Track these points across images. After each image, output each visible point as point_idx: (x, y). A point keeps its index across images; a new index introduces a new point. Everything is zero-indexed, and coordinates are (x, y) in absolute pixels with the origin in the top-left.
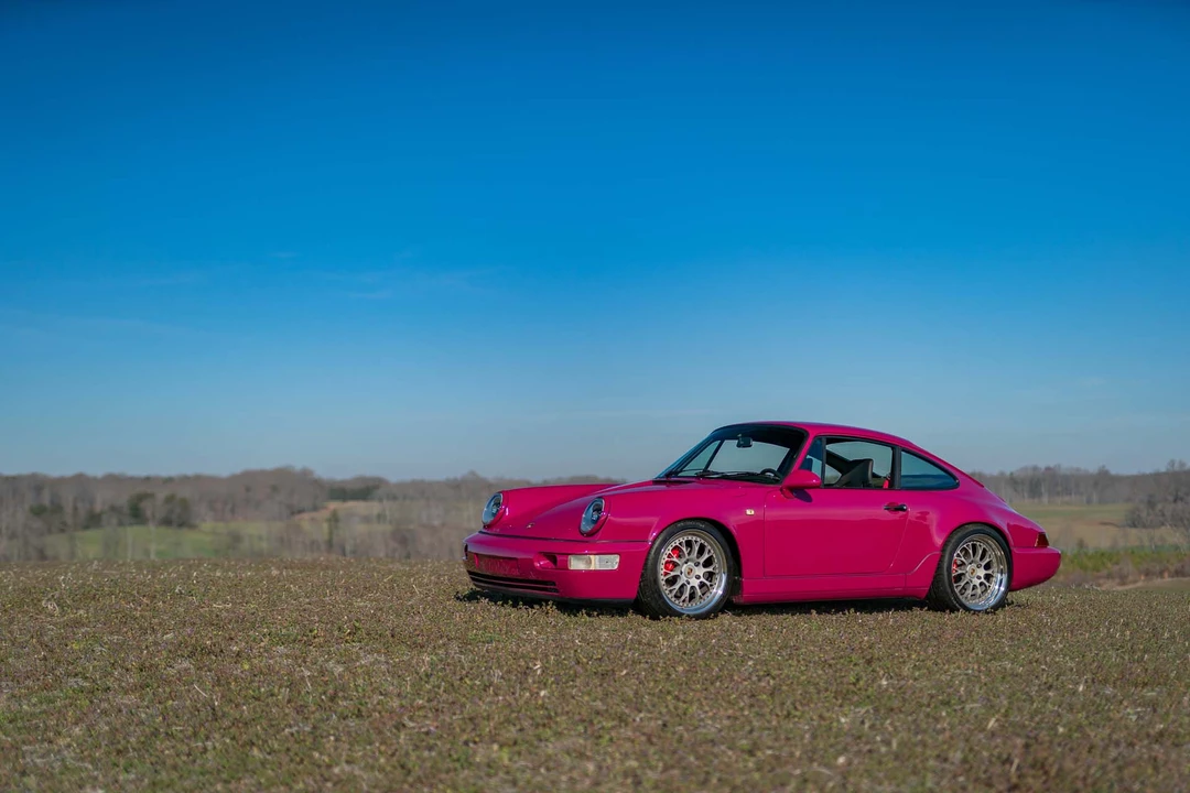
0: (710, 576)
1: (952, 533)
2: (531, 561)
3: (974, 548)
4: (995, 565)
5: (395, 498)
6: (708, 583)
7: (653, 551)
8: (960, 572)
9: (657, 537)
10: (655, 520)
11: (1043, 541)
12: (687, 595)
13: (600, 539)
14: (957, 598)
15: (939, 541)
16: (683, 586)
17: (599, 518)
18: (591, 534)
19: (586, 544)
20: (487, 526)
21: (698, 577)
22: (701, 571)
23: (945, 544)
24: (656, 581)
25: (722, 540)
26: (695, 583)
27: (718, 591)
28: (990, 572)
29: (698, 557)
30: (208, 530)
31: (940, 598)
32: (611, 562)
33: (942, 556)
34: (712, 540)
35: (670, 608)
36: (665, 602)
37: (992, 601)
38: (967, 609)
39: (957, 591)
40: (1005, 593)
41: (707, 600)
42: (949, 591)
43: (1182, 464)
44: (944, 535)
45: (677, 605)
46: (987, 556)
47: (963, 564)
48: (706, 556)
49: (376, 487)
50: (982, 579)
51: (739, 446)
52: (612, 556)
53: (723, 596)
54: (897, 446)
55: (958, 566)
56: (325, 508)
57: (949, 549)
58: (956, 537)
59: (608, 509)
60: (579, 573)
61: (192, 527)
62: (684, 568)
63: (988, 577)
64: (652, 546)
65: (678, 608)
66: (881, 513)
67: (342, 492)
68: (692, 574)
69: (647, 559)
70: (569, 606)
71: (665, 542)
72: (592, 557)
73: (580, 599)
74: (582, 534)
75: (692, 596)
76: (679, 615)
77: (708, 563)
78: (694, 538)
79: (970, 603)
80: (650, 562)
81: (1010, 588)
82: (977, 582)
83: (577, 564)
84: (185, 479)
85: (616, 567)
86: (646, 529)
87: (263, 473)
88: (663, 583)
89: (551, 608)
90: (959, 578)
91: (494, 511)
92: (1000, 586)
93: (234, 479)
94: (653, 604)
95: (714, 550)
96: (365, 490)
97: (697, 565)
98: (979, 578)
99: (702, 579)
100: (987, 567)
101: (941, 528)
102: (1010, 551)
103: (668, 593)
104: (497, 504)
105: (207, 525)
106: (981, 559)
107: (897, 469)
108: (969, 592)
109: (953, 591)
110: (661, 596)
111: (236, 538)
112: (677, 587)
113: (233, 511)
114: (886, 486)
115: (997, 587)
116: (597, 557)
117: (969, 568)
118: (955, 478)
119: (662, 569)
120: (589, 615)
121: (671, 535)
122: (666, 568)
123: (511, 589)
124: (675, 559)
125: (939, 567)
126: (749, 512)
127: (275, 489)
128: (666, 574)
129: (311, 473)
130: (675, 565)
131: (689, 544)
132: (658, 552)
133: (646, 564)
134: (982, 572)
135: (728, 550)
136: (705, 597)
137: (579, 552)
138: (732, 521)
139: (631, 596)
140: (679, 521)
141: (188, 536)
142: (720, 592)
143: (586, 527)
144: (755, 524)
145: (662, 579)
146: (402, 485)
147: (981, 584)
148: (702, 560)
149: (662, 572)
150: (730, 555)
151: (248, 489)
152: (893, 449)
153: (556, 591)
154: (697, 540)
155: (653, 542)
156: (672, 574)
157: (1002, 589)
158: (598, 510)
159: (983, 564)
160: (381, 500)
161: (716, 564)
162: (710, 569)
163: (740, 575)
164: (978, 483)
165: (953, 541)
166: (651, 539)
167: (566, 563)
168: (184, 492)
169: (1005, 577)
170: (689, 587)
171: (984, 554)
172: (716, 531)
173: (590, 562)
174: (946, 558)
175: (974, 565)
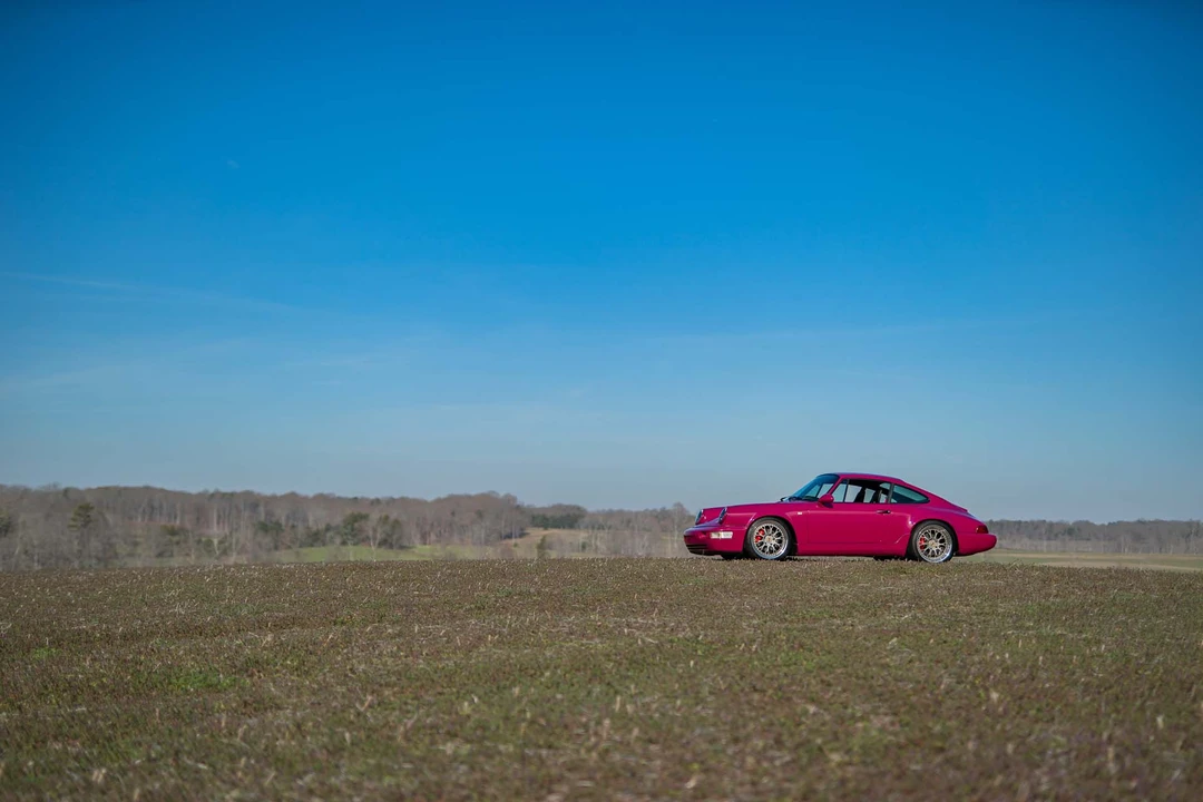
0: (780, 542)
1: (918, 523)
3: (933, 532)
4: (946, 541)
6: (779, 545)
7: (750, 530)
8: (923, 544)
9: (751, 524)
11: (984, 529)
12: (768, 550)
13: (725, 524)
14: (921, 557)
16: (766, 546)
18: (720, 523)
19: (719, 526)
21: (773, 542)
22: (775, 540)
23: (915, 528)
24: (751, 544)
25: (784, 525)
26: (771, 545)
27: (782, 551)
28: (942, 545)
29: (773, 533)
31: (911, 555)
32: (730, 535)
33: (911, 537)
34: (780, 526)
35: (758, 556)
36: (756, 553)
37: (944, 559)
38: (927, 563)
39: (922, 553)
42: (916, 553)
45: (764, 555)
46: (941, 537)
47: (925, 539)
48: (777, 532)
52: (730, 532)
53: (787, 551)
55: (922, 541)
56: (529, 534)
57: (916, 532)
58: (921, 526)
60: (715, 539)
61: (403, 548)
62: (766, 538)
63: (942, 547)
68: (770, 541)
69: (746, 534)
71: (755, 526)
72: (721, 532)
75: (771, 552)
76: (761, 558)
77: (779, 535)
78: (770, 524)
79: (929, 560)
80: (749, 535)
81: (953, 554)
82: (934, 549)
83: (714, 536)
85: (731, 537)
86: (746, 518)
87: (467, 498)
90: (923, 547)
92: (949, 551)
93: (440, 502)
94: (751, 555)
95: (780, 528)
96: (568, 518)
97: (773, 537)
98: (936, 547)
99: (775, 543)
100: (942, 541)
102: (955, 534)
103: (758, 551)
105: (417, 547)
106: (938, 537)
108: (930, 554)
109: (919, 553)
110: (754, 551)
112: (762, 547)
113: (439, 534)
116: (723, 533)
117: (929, 542)
118: (927, 498)
119: (754, 540)
121: (758, 524)
122: (756, 539)
124: (760, 535)
125: (910, 541)
126: (799, 513)
128: (756, 542)
130: (761, 537)
131: (767, 527)
132: (753, 530)
133: (746, 536)
134: (938, 544)
135: (788, 529)
136: (778, 552)
137: (716, 530)
139: (740, 551)
140: (762, 517)
142: (785, 549)
145: (755, 544)
147: (937, 550)
148: (775, 534)
150: (789, 531)
153: (707, 548)
154: (772, 524)
155: (750, 527)
156: (760, 541)
159: (938, 540)
161: (782, 536)
162: (779, 539)
163: (796, 541)
165: (919, 528)
166: (748, 525)
167: (710, 535)
170: (769, 547)
171: (939, 535)
172: (781, 522)
173: (719, 535)
174: (914, 537)
175: (933, 541)
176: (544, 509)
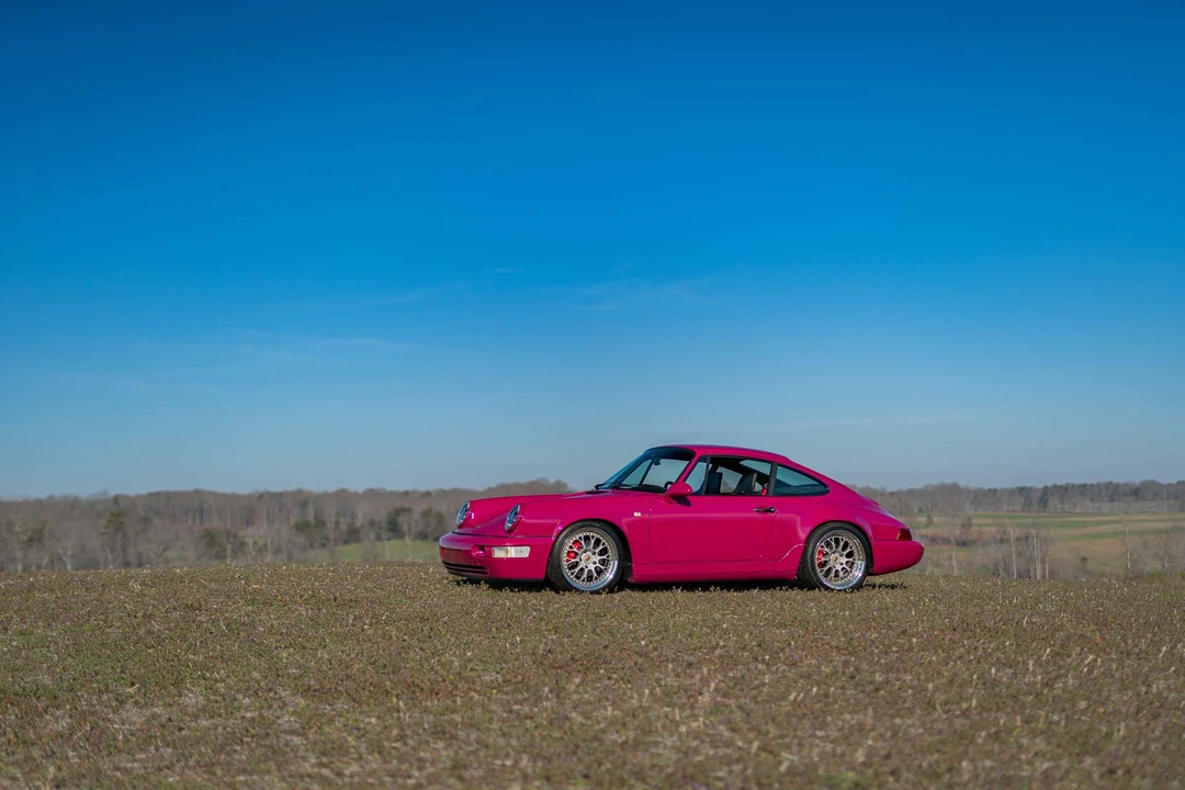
0: (606, 562)
1: (815, 529)
2: (471, 552)
3: (837, 541)
4: (855, 554)
6: (603, 568)
7: (557, 543)
8: (823, 559)
9: (560, 534)
10: (559, 521)
11: (906, 534)
12: (586, 576)
13: (517, 535)
14: (819, 580)
15: (802, 535)
16: (582, 569)
17: (516, 519)
18: (510, 531)
19: (506, 539)
20: (460, 527)
21: (595, 563)
22: (597, 558)
23: (809, 537)
24: (559, 566)
25: (614, 534)
26: (592, 567)
27: (609, 576)
28: (851, 560)
29: (594, 548)
31: (805, 580)
32: (524, 552)
33: (805, 549)
34: (607, 536)
35: (571, 586)
36: (565, 580)
37: (851, 583)
38: (827, 588)
39: (820, 575)
40: (864, 577)
41: (603, 580)
42: (813, 575)
44: (808, 529)
45: (579, 584)
46: (848, 547)
47: (826, 553)
48: (601, 547)
51: (652, 463)
52: (525, 548)
53: (615, 576)
54: (778, 462)
55: (824, 555)
57: (813, 541)
58: (819, 532)
59: (522, 512)
60: (501, 560)
62: (584, 556)
63: (849, 564)
64: (556, 541)
65: (577, 586)
66: (754, 514)
68: (589, 561)
69: (552, 549)
70: (497, 584)
71: (566, 536)
72: (510, 548)
73: (503, 579)
74: (505, 531)
75: (590, 578)
76: (577, 590)
77: (604, 552)
78: (591, 534)
79: (830, 584)
80: (555, 551)
81: (868, 572)
82: (839, 568)
83: (499, 553)
85: (527, 556)
86: (553, 526)
88: (566, 567)
89: (484, 586)
90: (821, 564)
91: (466, 515)
92: (860, 570)
94: (557, 583)
95: (607, 542)
97: (594, 554)
98: (842, 564)
99: (598, 565)
100: (850, 555)
101: (804, 524)
102: (869, 544)
103: (569, 576)
104: (467, 511)
106: (844, 549)
107: (773, 480)
108: (831, 575)
109: (815, 574)
110: (563, 577)
112: (577, 570)
114: (764, 493)
115: (857, 572)
116: (513, 548)
117: (831, 556)
118: (826, 486)
119: (564, 557)
120: (512, 591)
121: (571, 532)
122: (568, 556)
124: (575, 550)
125: (804, 555)
126: (636, 514)
128: (568, 561)
130: (576, 554)
131: (587, 538)
132: (563, 543)
133: (551, 553)
134: (844, 560)
135: (619, 542)
136: (600, 578)
137: (501, 544)
138: (624, 523)
139: (542, 577)
140: (578, 521)
142: (611, 577)
143: (508, 526)
144: (639, 520)
145: (565, 565)
147: (843, 569)
148: (598, 550)
149: (565, 559)
150: (620, 545)
152: (774, 463)
153: (486, 573)
154: (594, 536)
155: (558, 537)
156: (573, 560)
157: (861, 573)
159: (845, 553)
161: (608, 553)
162: (605, 557)
163: (631, 562)
165: (816, 535)
166: (555, 534)
167: (491, 553)
169: (864, 564)
170: (587, 570)
171: (846, 546)
172: (609, 529)
173: (507, 551)
174: (810, 549)
175: (837, 555)
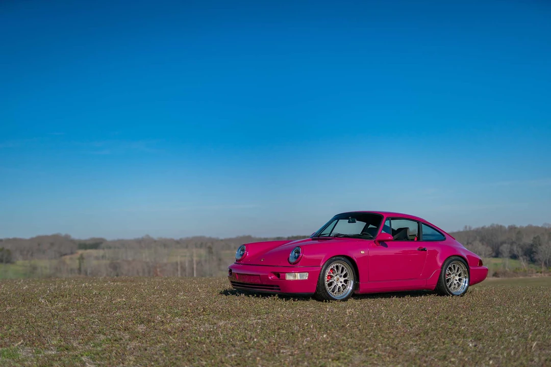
0: (347, 281)
1: (445, 260)
2: (267, 277)
3: (454, 267)
4: (463, 274)
5: (110, 248)
6: (346, 285)
7: (322, 270)
8: (449, 278)
9: (323, 265)
10: (322, 256)
11: (481, 263)
12: (337, 290)
13: (299, 265)
14: (448, 290)
15: (440, 264)
16: (335, 286)
17: (298, 256)
18: (294, 263)
19: (293, 268)
20: (239, 261)
21: (341, 282)
22: (342, 279)
23: (443, 265)
24: (324, 284)
25: (350, 264)
26: (340, 285)
28: (461, 278)
29: (341, 273)
30: (20, 264)
31: (441, 290)
32: (305, 276)
33: (441, 271)
34: (347, 266)
35: (330, 296)
36: (328, 294)
37: (463, 291)
38: (453, 295)
39: (448, 286)
40: (468, 287)
41: (345, 292)
42: (445, 286)
43: (470, 228)
44: (442, 262)
46: (459, 270)
47: (450, 274)
48: (344, 273)
49: (101, 243)
50: (458, 281)
51: (349, 222)
52: (305, 273)
53: (352, 290)
54: (419, 221)
55: (447, 275)
56: (77, 253)
57: (444, 267)
58: (447, 262)
59: (302, 252)
60: (290, 281)
61: (12, 263)
62: (335, 278)
63: (460, 280)
64: (321, 269)
65: (333, 296)
67: (84, 245)
68: (339, 281)
69: (320, 274)
70: (285, 296)
71: (327, 267)
72: (296, 274)
73: (291, 293)
74: (291, 263)
75: (339, 291)
76: (335, 300)
77: (345, 276)
78: (339, 265)
79: (453, 292)
80: (321, 276)
81: (470, 285)
82: (455, 282)
83: (289, 277)
84: (8, 240)
85: (307, 278)
86: (320, 261)
87: (47, 237)
88: (327, 285)
90: (448, 280)
91: (242, 253)
92: (465, 283)
93: (32, 240)
94: (323, 295)
95: (348, 270)
96: (96, 244)
97: (341, 276)
98: (456, 280)
99: (343, 283)
100: (460, 275)
101: (441, 258)
102: (469, 268)
103: (329, 290)
104: (243, 250)
105: (20, 262)
106: (457, 272)
107: (421, 232)
108: (453, 286)
109: (446, 286)
110: (326, 291)
111: (34, 268)
112: (333, 287)
113: (32, 255)
114: (416, 240)
115: (464, 284)
116: (299, 274)
117: (452, 276)
118: (444, 236)
119: (326, 279)
121: (330, 263)
122: (328, 278)
123: (255, 289)
124: (332, 274)
125: (440, 276)
126: (362, 252)
127: (52, 244)
128: (328, 281)
129: (70, 236)
130: (332, 277)
131: (337, 267)
132: (324, 271)
133: (319, 277)
134: (457, 278)
135: (353, 269)
136: (344, 291)
137: (289, 272)
138: (355, 255)
139: (313, 292)
140: (334, 257)
141: (11, 268)
142: (351, 288)
143: (292, 260)
144: (364, 258)
145: (326, 283)
146: (114, 242)
147: (457, 283)
148: (343, 274)
149: (326, 280)
150: (354, 272)
151: (39, 245)
152: (418, 223)
153: (280, 289)
154: (341, 266)
155: (323, 267)
156: (331, 281)
157: (466, 285)
158: (298, 252)
159: (458, 274)
160: (103, 249)
161: (348, 276)
162: (346, 278)
163: (359, 281)
164: (453, 238)
165: (446, 264)
166: (321, 265)
167: (284, 277)
168: (8, 247)
169: (467, 280)
170: (338, 287)
172: (348, 261)
173: (295, 276)
174: (443, 272)
175: (454, 275)
176: (86, 241)
